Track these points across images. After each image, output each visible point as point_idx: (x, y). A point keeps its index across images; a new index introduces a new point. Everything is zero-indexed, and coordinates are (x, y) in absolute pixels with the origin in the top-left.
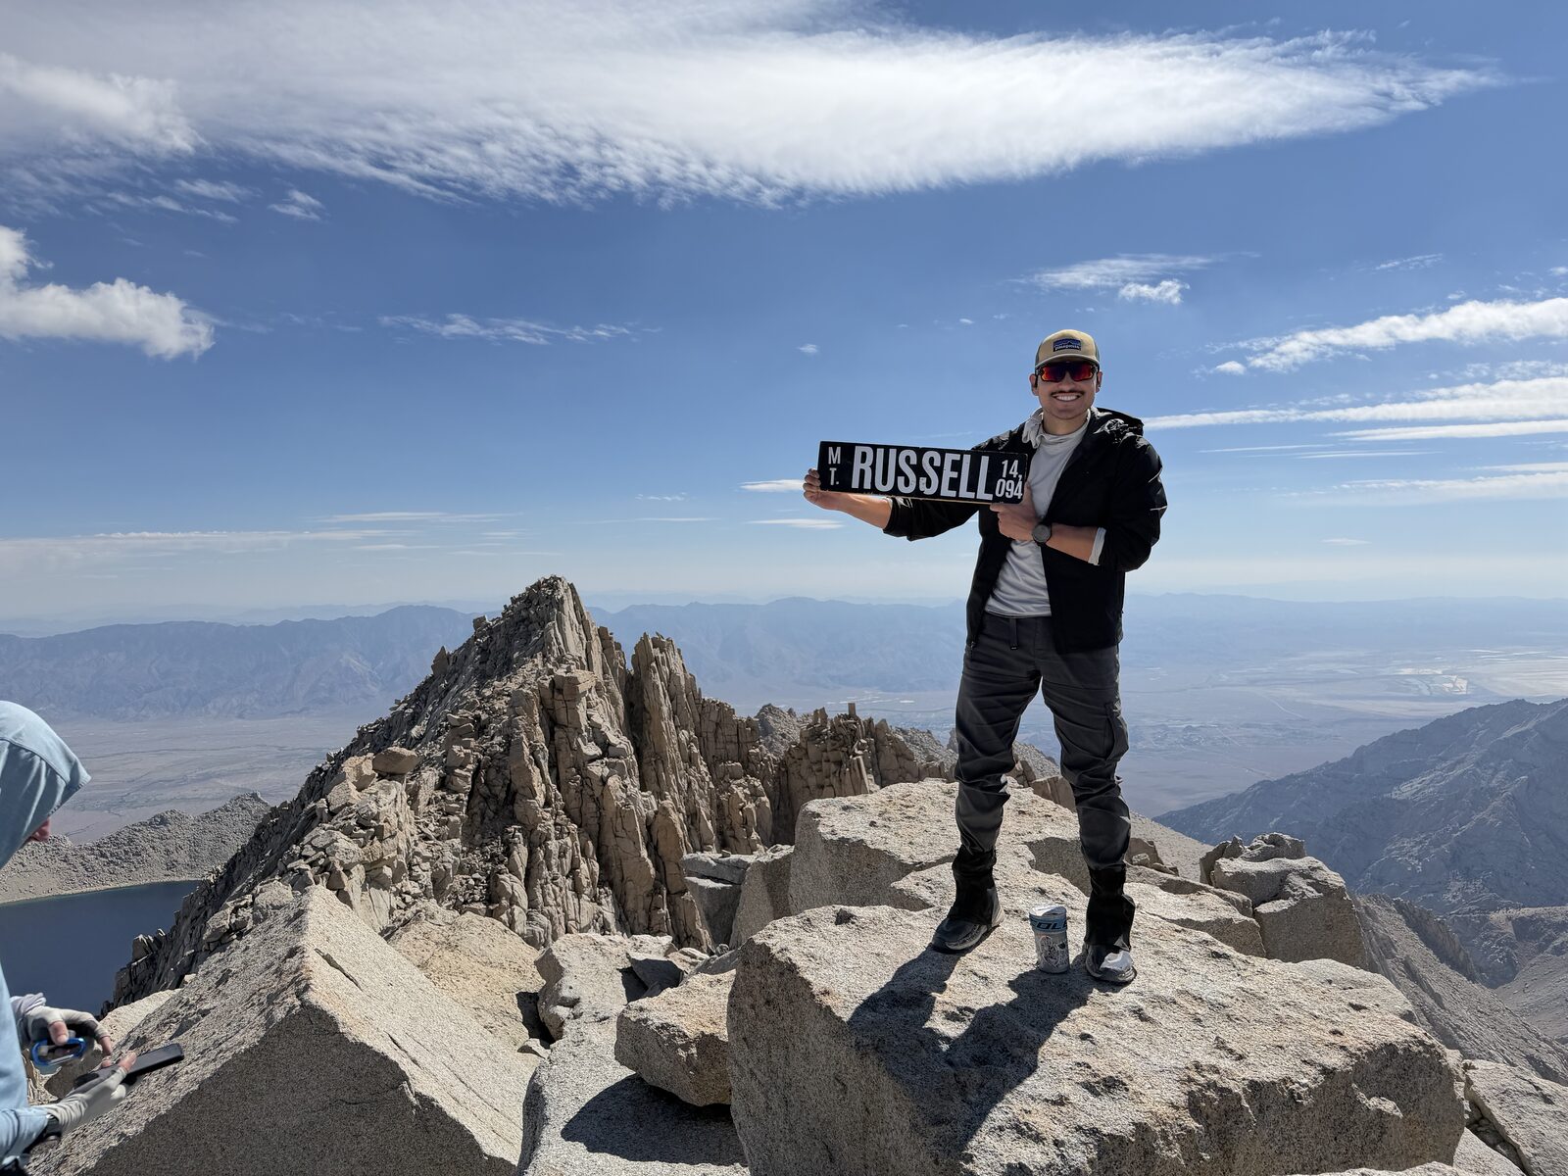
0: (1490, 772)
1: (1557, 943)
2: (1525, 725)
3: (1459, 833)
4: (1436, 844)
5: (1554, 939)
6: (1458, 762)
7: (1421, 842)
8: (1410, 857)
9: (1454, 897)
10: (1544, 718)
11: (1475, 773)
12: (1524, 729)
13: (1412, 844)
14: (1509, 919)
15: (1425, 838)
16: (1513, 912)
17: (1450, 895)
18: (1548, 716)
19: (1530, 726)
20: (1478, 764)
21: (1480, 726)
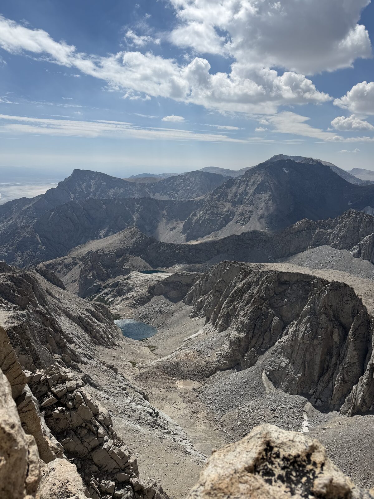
0: (21, 221)
1: (59, 269)
2: (29, 205)
3: (18, 241)
4: (12, 246)
5: (58, 268)
6: (11, 218)
7: (6, 246)
8: (3, 252)
9: (19, 262)
10: (35, 202)
11: (16, 222)
12: (29, 206)
13: (3, 247)
14: (44, 265)
15: (7, 245)
16: (45, 263)
17: (18, 262)
18: (36, 201)
19: (31, 205)
20: (17, 218)
21: (15, 206)
